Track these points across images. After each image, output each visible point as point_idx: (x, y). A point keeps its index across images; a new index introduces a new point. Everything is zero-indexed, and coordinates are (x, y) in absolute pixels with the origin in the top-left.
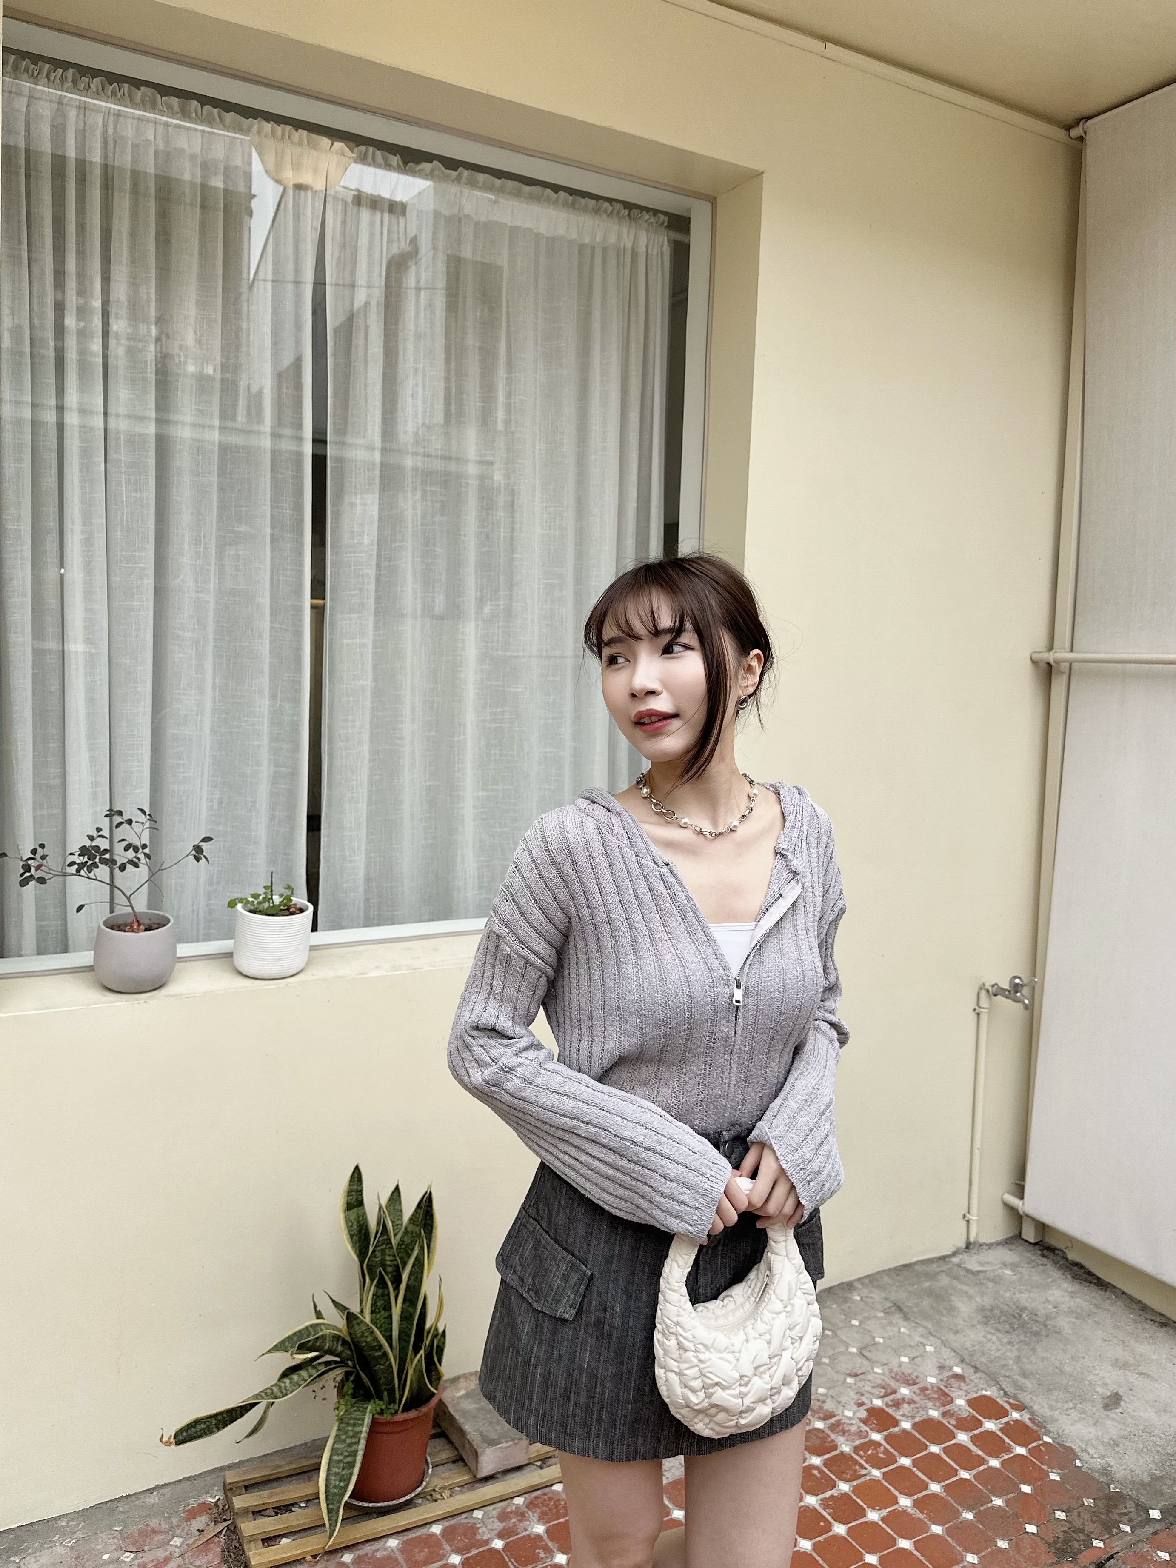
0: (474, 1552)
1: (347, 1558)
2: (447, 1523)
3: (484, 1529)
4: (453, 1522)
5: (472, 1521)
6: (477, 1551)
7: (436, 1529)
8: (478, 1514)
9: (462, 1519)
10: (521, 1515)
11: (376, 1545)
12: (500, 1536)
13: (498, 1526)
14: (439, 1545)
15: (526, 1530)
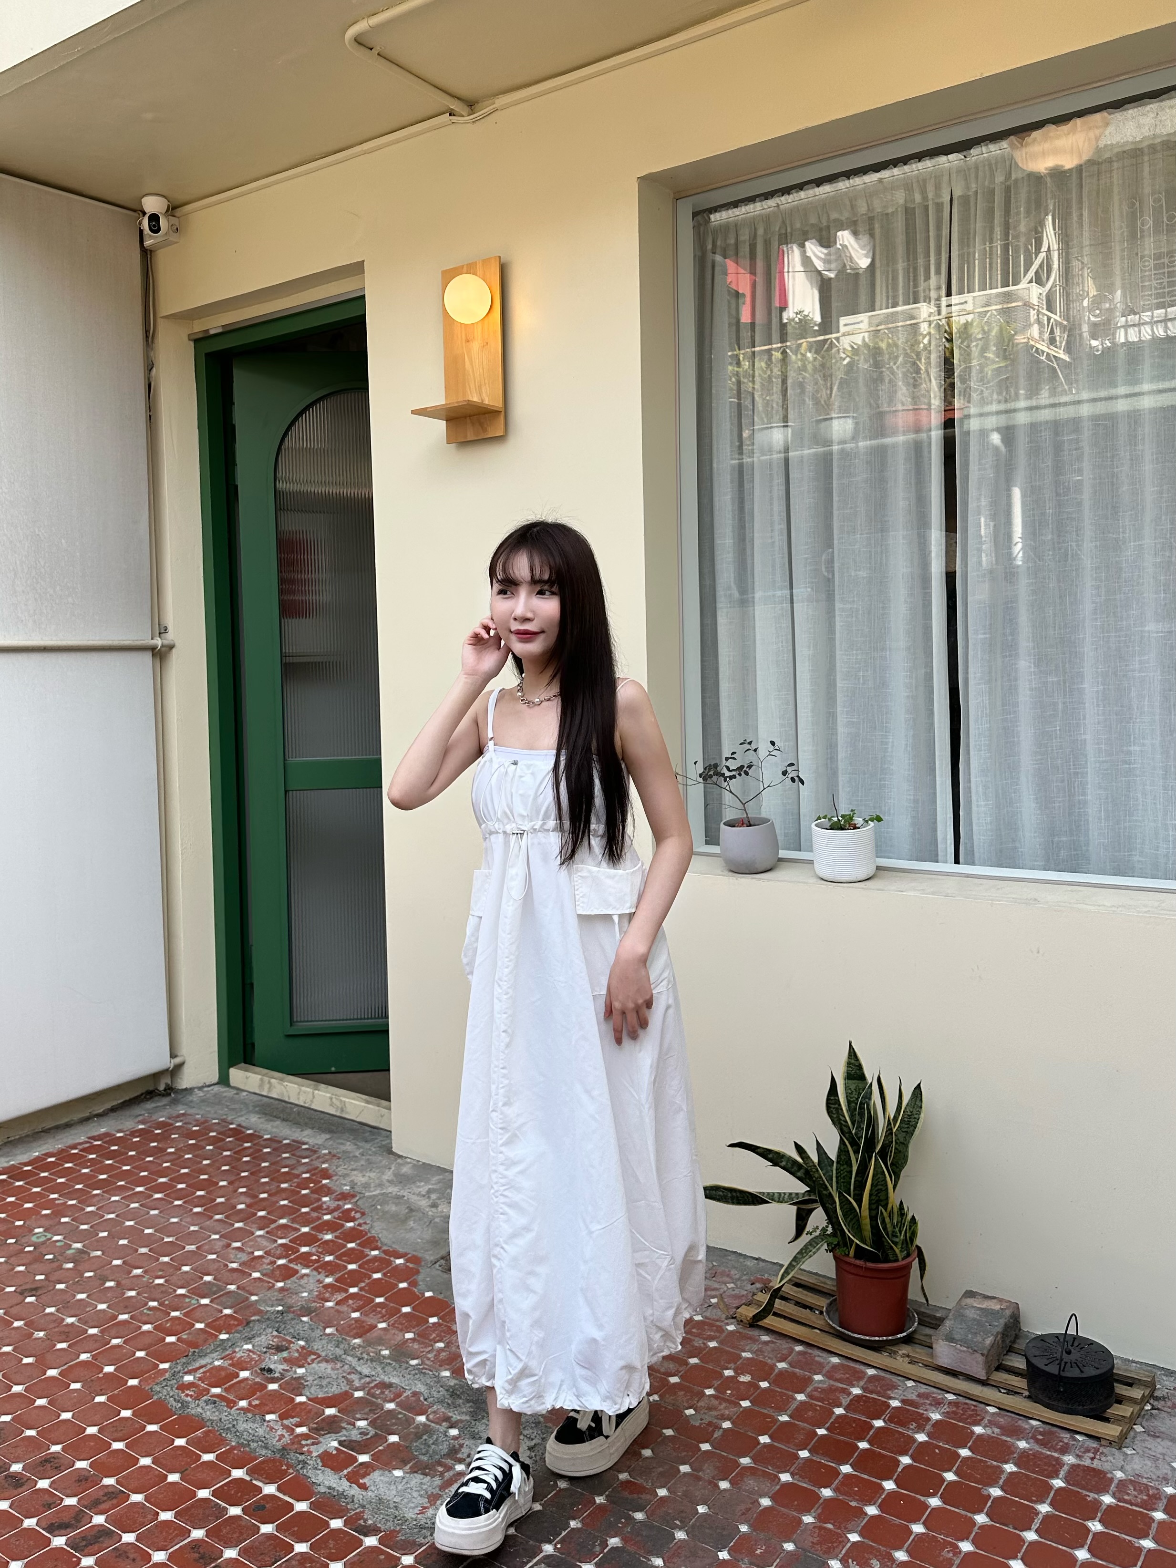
0: (874, 1396)
1: (799, 1348)
2: (882, 1374)
3: (900, 1392)
4: (888, 1376)
5: (900, 1384)
6: (876, 1397)
7: (871, 1372)
8: (910, 1384)
9: (895, 1379)
10: (937, 1403)
11: (825, 1355)
12: (903, 1401)
13: (913, 1397)
14: (860, 1379)
15: (926, 1410)
